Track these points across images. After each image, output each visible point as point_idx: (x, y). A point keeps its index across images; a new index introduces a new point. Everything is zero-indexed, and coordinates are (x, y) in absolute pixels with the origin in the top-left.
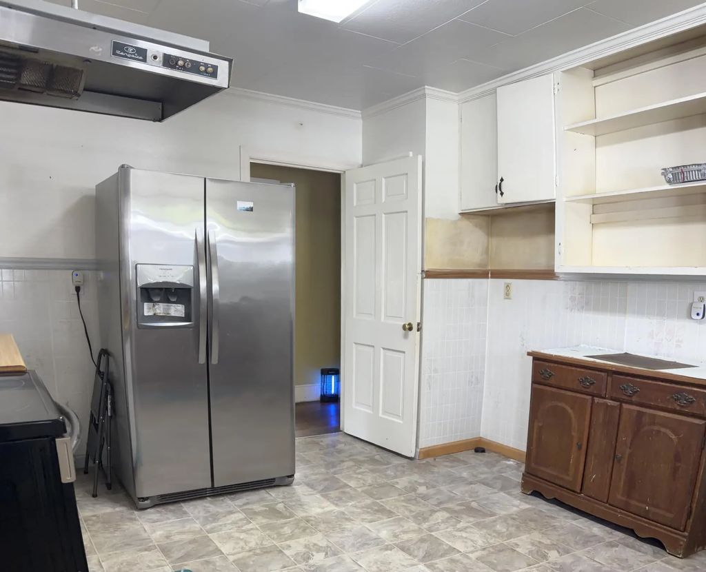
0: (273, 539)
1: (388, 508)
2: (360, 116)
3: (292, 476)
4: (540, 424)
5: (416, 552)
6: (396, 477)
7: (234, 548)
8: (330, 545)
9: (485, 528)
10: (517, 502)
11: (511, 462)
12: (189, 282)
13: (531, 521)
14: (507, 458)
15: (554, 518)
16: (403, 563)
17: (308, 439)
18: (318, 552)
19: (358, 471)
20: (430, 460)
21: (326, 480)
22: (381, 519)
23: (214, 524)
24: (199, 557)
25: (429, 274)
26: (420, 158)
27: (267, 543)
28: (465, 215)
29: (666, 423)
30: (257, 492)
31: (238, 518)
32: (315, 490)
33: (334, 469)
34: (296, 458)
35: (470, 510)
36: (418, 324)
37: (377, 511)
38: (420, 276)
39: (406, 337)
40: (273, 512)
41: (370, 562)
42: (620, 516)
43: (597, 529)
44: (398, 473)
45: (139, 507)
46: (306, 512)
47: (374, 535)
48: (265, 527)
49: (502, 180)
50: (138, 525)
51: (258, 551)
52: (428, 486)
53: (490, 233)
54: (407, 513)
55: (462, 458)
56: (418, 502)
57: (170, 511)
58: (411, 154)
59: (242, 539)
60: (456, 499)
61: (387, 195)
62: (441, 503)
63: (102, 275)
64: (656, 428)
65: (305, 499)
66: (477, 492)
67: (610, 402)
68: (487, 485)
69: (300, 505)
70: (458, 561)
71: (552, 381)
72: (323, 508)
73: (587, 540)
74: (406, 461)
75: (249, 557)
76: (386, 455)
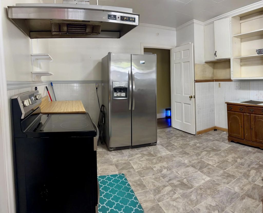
0: (150, 164)
1: (187, 152)
2: (175, 30)
3: (156, 142)
4: (231, 122)
5: (197, 167)
6: (190, 141)
7: (137, 167)
8: (169, 166)
9: (218, 155)
10: (227, 145)
12: (127, 86)
13: (231, 150)
14: (224, 131)
15: (238, 148)
16: (193, 172)
17: (161, 130)
18: (164, 169)
19: (178, 140)
20: (200, 135)
21: (167, 143)
22: (185, 156)
23: (132, 158)
24: (127, 169)
25: (196, 81)
26: (193, 44)
27: (148, 166)
28: (206, 62)
30: (145, 147)
31: (139, 156)
32: (164, 146)
33: (170, 140)
34: (158, 136)
35: (213, 150)
36: (194, 96)
37: (184, 153)
38: (194, 82)
39: (190, 100)
40: (150, 154)
41: (182, 172)
42: (255, 144)
43: (250, 149)
44: (190, 140)
45: (110, 150)
46: (161, 154)
47: (183, 162)
48: (147, 160)
49: (216, 52)
50: (109, 156)
51: (145, 168)
52: (200, 143)
53: (214, 68)
54: (193, 153)
55: (210, 133)
56: (197, 149)
57: (119, 152)
58: (190, 43)
59: (140, 164)
60: (209, 147)
61: (184, 56)
62: (204, 149)
63: (103, 84)
65: (161, 150)
66: (215, 144)
67: (248, 114)
68: (218, 141)
69: (159, 152)
70: (210, 168)
71: (232, 110)
72: (166, 153)
73: (248, 153)
74: (193, 136)
75: (142, 170)
76: (186, 134)
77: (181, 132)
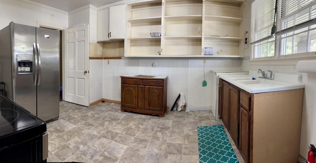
0: (63, 141)
1: (91, 124)
2: (68, 14)
3: (58, 117)
4: (125, 93)
5: (108, 137)
8: (82, 141)
11: (113, 104)
12: (32, 60)
14: (111, 103)
16: (107, 142)
18: (80, 145)
19: (75, 112)
20: (92, 106)
21: (67, 116)
22: (91, 128)
26: (88, 25)
27: (62, 144)
28: (98, 42)
29: (155, 89)
30: (49, 124)
32: (66, 120)
33: (68, 113)
36: (89, 71)
37: (88, 125)
38: (89, 58)
39: (85, 74)
40: (57, 130)
41: (98, 145)
42: (148, 112)
43: (144, 116)
44: (86, 112)
46: (68, 129)
47: (93, 134)
48: (57, 137)
49: (110, 33)
51: (61, 148)
52: (97, 114)
54: (97, 124)
55: (100, 105)
56: (98, 120)
58: (85, 25)
61: (78, 36)
64: (153, 90)
67: (142, 86)
68: (112, 111)
69: (65, 126)
70: (121, 137)
71: (127, 83)
72: (72, 127)
74: (86, 108)
76: (80, 106)
77: (74, 105)
